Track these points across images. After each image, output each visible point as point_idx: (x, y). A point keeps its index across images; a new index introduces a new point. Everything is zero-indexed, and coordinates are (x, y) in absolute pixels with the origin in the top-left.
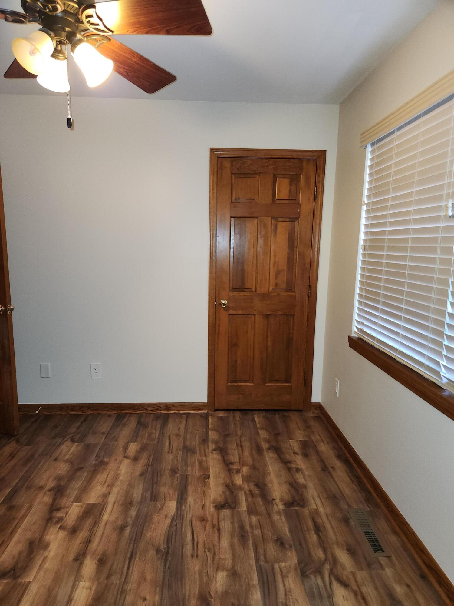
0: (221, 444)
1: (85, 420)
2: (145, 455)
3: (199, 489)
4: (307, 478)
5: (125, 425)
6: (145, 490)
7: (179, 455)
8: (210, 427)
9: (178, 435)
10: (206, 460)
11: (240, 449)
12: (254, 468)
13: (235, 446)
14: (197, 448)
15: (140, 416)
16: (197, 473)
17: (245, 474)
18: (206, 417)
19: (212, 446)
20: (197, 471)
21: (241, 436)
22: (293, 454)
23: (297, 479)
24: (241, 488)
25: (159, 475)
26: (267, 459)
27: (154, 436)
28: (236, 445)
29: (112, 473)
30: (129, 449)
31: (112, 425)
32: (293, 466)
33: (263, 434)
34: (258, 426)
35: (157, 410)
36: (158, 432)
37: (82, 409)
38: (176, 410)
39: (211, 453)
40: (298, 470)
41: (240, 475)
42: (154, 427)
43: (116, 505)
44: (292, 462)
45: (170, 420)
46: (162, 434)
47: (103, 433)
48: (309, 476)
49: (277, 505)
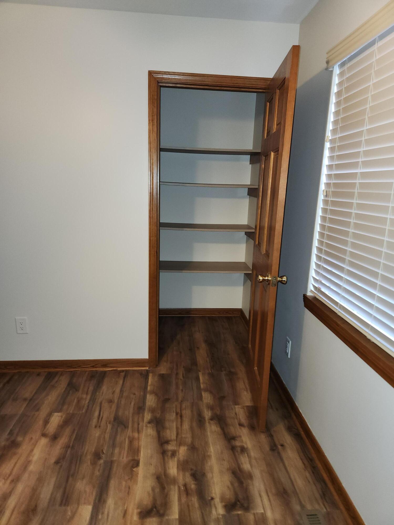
0: (158, 413)
1: (8, 382)
2: (68, 431)
3: (124, 483)
4: (254, 461)
5: (53, 387)
6: (57, 487)
7: (108, 431)
8: (149, 388)
9: (110, 401)
10: (138, 438)
11: (179, 420)
12: (193, 448)
13: (173, 416)
14: (131, 419)
15: (73, 375)
16: (125, 458)
17: (181, 458)
18: (145, 375)
19: (148, 416)
20: (125, 455)
21: (181, 401)
22: (238, 426)
23: (242, 464)
24: (174, 481)
25: (78, 462)
26: (209, 434)
27: (84, 403)
28: (175, 414)
29: (23, 459)
30: (50, 423)
31: (39, 387)
32: (238, 443)
33: (207, 398)
34: (202, 386)
35: (93, 367)
36: (89, 397)
37: (8, 367)
38: (114, 367)
39: (146, 426)
40: (243, 450)
41: (176, 459)
42: (86, 390)
43: (15, 512)
44: (237, 439)
45: (106, 380)
46: (93, 400)
47: (25, 400)
48: (256, 459)
49: (216, 508)
